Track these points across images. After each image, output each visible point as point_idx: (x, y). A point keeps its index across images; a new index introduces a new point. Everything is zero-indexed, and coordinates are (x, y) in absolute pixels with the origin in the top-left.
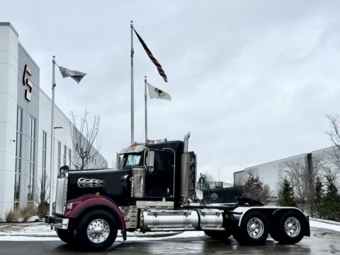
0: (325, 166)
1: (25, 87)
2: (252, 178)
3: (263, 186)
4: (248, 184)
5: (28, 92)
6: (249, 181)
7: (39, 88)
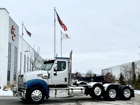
0: (138, 67)
1: (13, 35)
2: (109, 72)
3: (113, 76)
4: (107, 75)
5: (14, 37)
7: (18, 35)
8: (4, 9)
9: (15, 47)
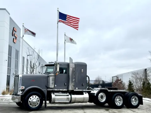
1: (14, 37)
2: (118, 79)
3: (123, 83)
6: (116, 80)
7: (20, 37)
8: (5, 9)
9: (16, 50)
